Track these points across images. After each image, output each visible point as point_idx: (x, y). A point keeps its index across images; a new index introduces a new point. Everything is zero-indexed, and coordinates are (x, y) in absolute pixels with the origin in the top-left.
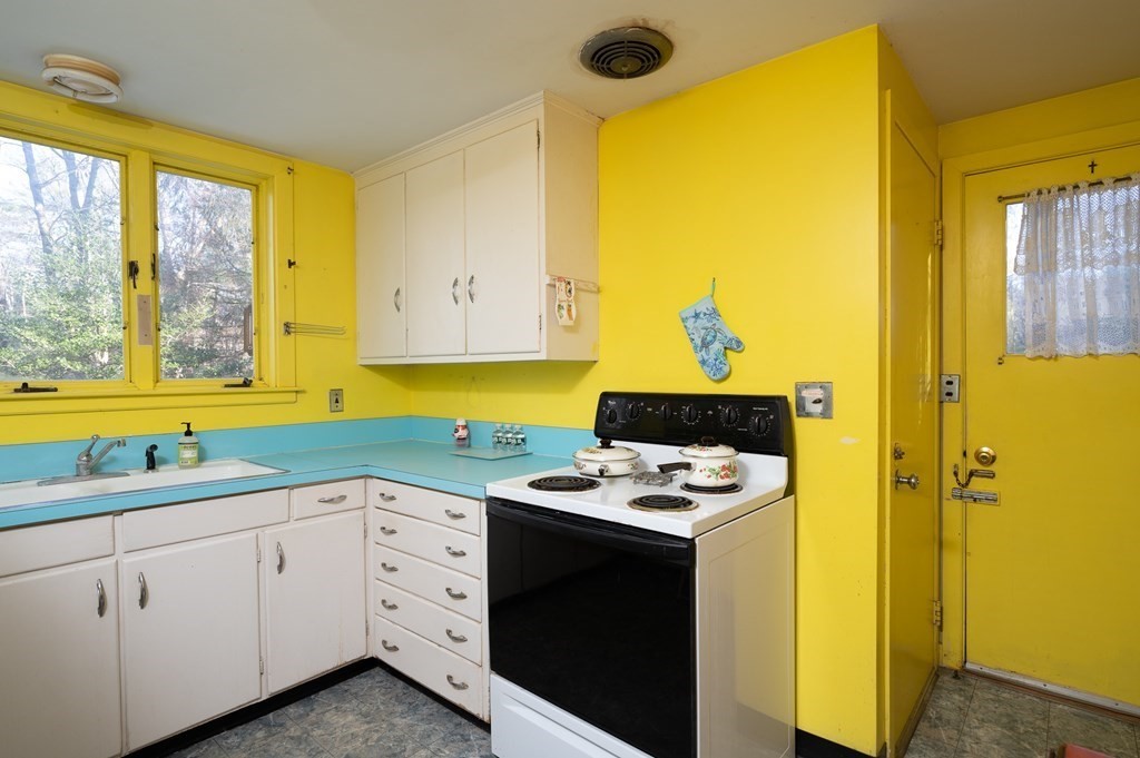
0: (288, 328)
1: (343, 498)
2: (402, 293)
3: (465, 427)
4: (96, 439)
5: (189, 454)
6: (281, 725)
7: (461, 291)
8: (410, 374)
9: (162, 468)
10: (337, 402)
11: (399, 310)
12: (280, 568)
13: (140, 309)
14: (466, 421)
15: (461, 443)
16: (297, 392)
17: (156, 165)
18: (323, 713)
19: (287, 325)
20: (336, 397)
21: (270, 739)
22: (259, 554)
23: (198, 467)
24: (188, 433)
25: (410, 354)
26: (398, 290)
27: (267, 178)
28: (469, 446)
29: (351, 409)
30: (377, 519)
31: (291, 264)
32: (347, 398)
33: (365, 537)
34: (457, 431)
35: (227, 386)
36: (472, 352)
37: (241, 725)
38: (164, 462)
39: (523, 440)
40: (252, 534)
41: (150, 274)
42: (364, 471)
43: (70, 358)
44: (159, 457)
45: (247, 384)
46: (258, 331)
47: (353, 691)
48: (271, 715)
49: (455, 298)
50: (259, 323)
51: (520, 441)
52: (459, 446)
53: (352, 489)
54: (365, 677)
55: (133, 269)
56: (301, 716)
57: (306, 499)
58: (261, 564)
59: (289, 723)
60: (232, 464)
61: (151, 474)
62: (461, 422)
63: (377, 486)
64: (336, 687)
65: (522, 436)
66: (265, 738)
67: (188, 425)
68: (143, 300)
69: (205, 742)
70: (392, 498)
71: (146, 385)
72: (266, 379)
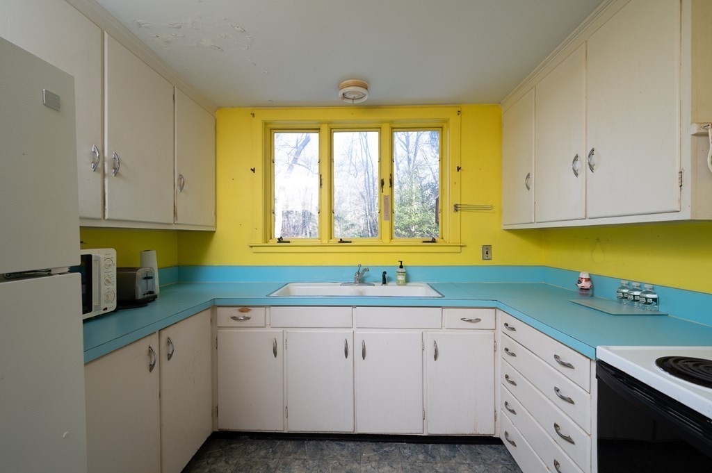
0: (456, 208)
1: (478, 320)
2: (532, 176)
3: (588, 280)
4: (360, 266)
5: (401, 278)
6: (434, 457)
7: (581, 165)
8: (542, 235)
9: (389, 284)
10: (487, 253)
11: (529, 189)
12: (436, 357)
13: (385, 203)
14: (590, 275)
15: (584, 292)
16: (461, 246)
17: (393, 129)
18: (460, 464)
19: (456, 206)
20: (487, 251)
21: (425, 464)
22: (423, 345)
23: (405, 285)
24: (401, 267)
25: (537, 220)
26: (529, 175)
27: (446, 121)
28: (592, 296)
29: (497, 259)
30: (503, 341)
31: (459, 169)
32: (494, 251)
33: (495, 351)
34: (580, 282)
35: (424, 242)
36: (591, 216)
37: (414, 443)
38: (390, 280)
39: (655, 300)
40: (419, 332)
41: (389, 185)
42: (494, 304)
43: (402, 230)
44: (388, 277)
45: (434, 241)
46: (441, 210)
47: (484, 456)
48: (430, 446)
49: (575, 171)
50: (442, 206)
51: (651, 301)
52: (583, 294)
53: (486, 316)
54: (495, 449)
55: (382, 183)
56: (446, 457)
57: (453, 316)
58: (424, 352)
59: (438, 459)
60: (421, 286)
61: (384, 286)
62: (585, 275)
63: (503, 318)
64: (473, 446)
65: (655, 296)
66: (423, 462)
67: (401, 262)
68: (386, 198)
69: (394, 444)
70: (513, 329)
71: (386, 240)
72: (445, 238)
